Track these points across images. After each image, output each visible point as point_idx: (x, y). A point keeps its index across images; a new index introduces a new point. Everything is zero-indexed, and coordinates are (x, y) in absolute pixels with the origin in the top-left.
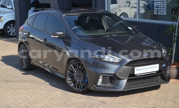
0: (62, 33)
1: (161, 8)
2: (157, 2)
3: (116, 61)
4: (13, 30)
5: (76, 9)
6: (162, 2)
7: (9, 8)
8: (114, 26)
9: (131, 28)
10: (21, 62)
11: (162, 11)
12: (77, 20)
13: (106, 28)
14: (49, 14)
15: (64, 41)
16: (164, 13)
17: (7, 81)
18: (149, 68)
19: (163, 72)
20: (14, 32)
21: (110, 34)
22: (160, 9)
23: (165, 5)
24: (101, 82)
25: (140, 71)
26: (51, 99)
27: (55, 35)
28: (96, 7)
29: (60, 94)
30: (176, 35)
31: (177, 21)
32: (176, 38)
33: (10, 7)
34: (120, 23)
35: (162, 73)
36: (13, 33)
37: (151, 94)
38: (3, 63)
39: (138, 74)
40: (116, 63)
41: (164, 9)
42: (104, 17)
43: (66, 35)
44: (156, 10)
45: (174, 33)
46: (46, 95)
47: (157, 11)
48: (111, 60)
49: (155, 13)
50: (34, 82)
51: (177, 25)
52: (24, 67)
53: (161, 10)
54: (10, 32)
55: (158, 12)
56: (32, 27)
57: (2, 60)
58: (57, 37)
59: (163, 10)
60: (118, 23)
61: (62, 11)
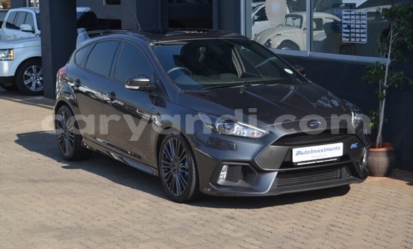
0: (148, 80)
1: (356, 28)
2: (349, 17)
3: (255, 136)
4: (36, 78)
5: (178, 32)
6: (358, 17)
7: (25, 29)
8: (258, 68)
9: (290, 72)
10: (61, 142)
11: (358, 35)
12: (179, 54)
13: (240, 72)
14: (120, 41)
15: (152, 97)
16: (363, 40)
17: (34, 181)
18: (322, 151)
19: (354, 160)
20: (39, 82)
21: (245, 83)
22: (354, 30)
23: (365, 22)
24: (225, 177)
25: (303, 155)
26: (127, 213)
27: (132, 83)
28: (220, 27)
29: (144, 203)
30: (385, 85)
31: (387, 57)
32: (384, 91)
33: (28, 27)
34: (270, 61)
35: (350, 161)
36: (37, 85)
37: (329, 204)
38: (21, 147)
39: (300, 162)
40: (255, 139)
41: (362, 31)
42: (235, 49)
43: (156, 84)
44: (346, 33)
45: (380, 81)
46: (115, 206)
47: (348, 35)
48: (246, 133)
49: (344, 39)
50: (89, 183)
51: (387, 65)
52: (67, 154)
53: (356, 33)
54: (30, 84)
55: (350, 38)
56: (85, 69)
57: (17, 141)
58: (137, 88)
59: (360, 33)
60: (266, 61)
61: (147, 35)
